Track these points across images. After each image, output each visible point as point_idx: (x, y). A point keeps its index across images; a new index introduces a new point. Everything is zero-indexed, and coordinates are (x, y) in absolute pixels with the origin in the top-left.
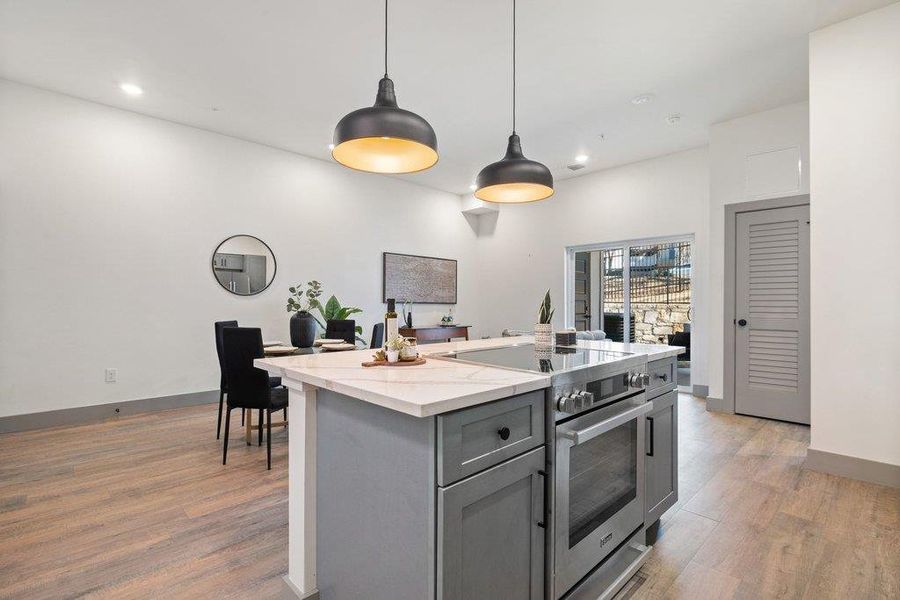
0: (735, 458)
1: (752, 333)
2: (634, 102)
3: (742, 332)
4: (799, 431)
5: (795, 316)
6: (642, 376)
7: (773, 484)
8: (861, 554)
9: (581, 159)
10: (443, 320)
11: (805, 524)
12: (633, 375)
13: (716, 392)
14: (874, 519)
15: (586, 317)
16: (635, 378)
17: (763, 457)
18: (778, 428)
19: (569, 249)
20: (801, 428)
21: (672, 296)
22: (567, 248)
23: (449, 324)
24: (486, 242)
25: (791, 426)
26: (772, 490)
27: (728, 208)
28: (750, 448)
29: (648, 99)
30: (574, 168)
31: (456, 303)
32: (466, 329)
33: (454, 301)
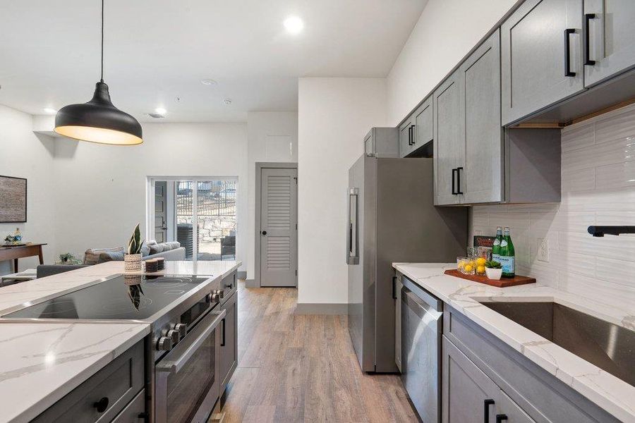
0: (264, 318)
1: (269, 239)
2: (203, 82)
3: (264, 238)
4: (291, 291)
5: (288, 228)
6: (219, 292)
7: (283, 330)
8: (323, 359)
9: (161, 110)
10: (7, 239)
11: (300, 350)
12: (213, 294)
13: (251, 276)
14: (325, 335)
15: (164, 229)
16: (214, 296)
17: (277, 313)
18: (282, 292)
19: (150, 178)
20: (292, 289)
21: (222, 211)
22: (148, 177)
23: (16, 243)
24: (63, 164)
25: (287, 289)
26: (283, 334)
27: (257, 164)
28: (271, 308)
29: (212, 83)
30: (155, 116)
31: (26, 221)
32: (39, 246)
33: (23, 219)
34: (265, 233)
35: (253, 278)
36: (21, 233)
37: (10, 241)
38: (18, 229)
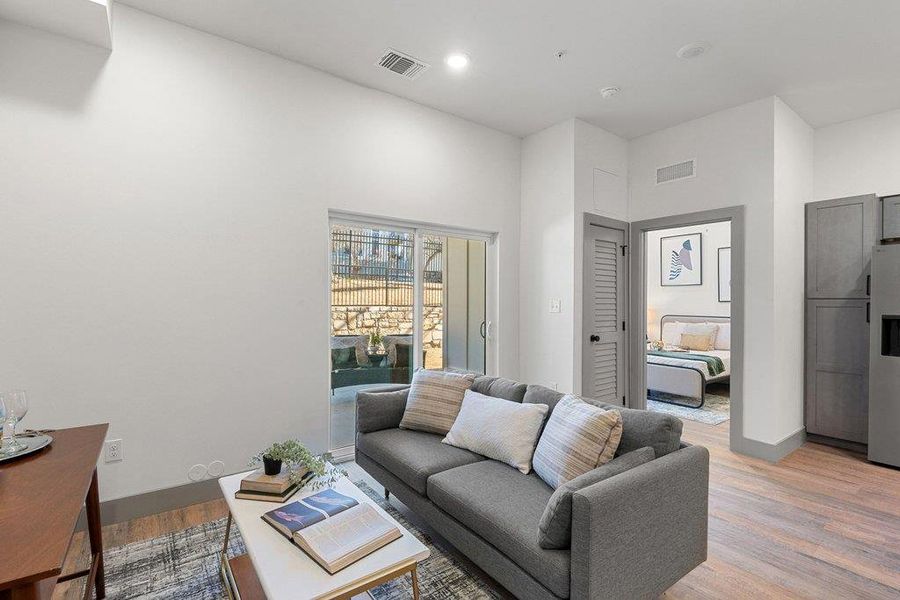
1: (597, 347)
3: (592, 346)
5: (615, 329)
27: (586, 217)
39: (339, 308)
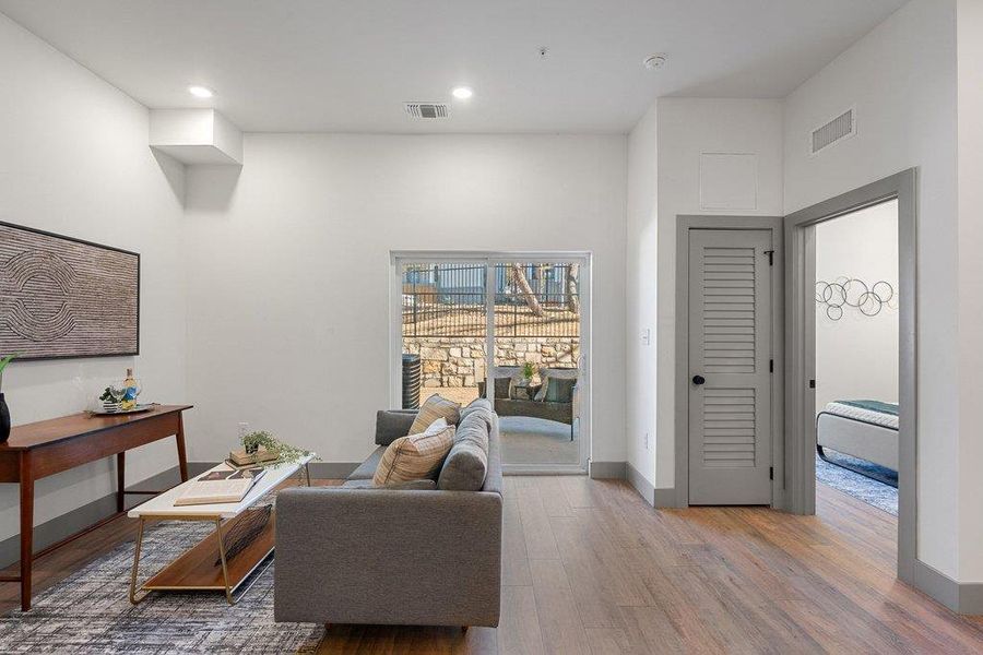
1: (708, 393)
3: (698, 392)
5: (752, 370)
10: (106, 398)
22: (392, 254)
23: (127, 406)
27: (680, 218)
30: (427, 113)
31: (137, 354)
32: (177, 414)
33: (133, 348)
34: (698, 380)
35: (672, 486)
36: (138, 382)
37: (114, 401)
38: (129, 372)
39: (564, 340)
